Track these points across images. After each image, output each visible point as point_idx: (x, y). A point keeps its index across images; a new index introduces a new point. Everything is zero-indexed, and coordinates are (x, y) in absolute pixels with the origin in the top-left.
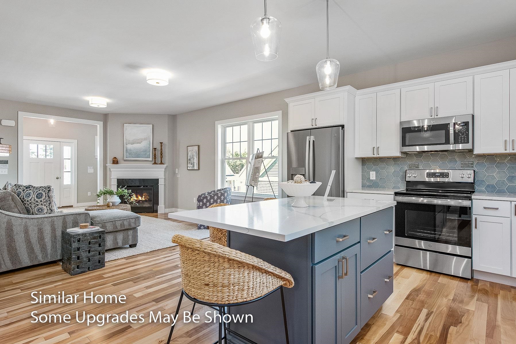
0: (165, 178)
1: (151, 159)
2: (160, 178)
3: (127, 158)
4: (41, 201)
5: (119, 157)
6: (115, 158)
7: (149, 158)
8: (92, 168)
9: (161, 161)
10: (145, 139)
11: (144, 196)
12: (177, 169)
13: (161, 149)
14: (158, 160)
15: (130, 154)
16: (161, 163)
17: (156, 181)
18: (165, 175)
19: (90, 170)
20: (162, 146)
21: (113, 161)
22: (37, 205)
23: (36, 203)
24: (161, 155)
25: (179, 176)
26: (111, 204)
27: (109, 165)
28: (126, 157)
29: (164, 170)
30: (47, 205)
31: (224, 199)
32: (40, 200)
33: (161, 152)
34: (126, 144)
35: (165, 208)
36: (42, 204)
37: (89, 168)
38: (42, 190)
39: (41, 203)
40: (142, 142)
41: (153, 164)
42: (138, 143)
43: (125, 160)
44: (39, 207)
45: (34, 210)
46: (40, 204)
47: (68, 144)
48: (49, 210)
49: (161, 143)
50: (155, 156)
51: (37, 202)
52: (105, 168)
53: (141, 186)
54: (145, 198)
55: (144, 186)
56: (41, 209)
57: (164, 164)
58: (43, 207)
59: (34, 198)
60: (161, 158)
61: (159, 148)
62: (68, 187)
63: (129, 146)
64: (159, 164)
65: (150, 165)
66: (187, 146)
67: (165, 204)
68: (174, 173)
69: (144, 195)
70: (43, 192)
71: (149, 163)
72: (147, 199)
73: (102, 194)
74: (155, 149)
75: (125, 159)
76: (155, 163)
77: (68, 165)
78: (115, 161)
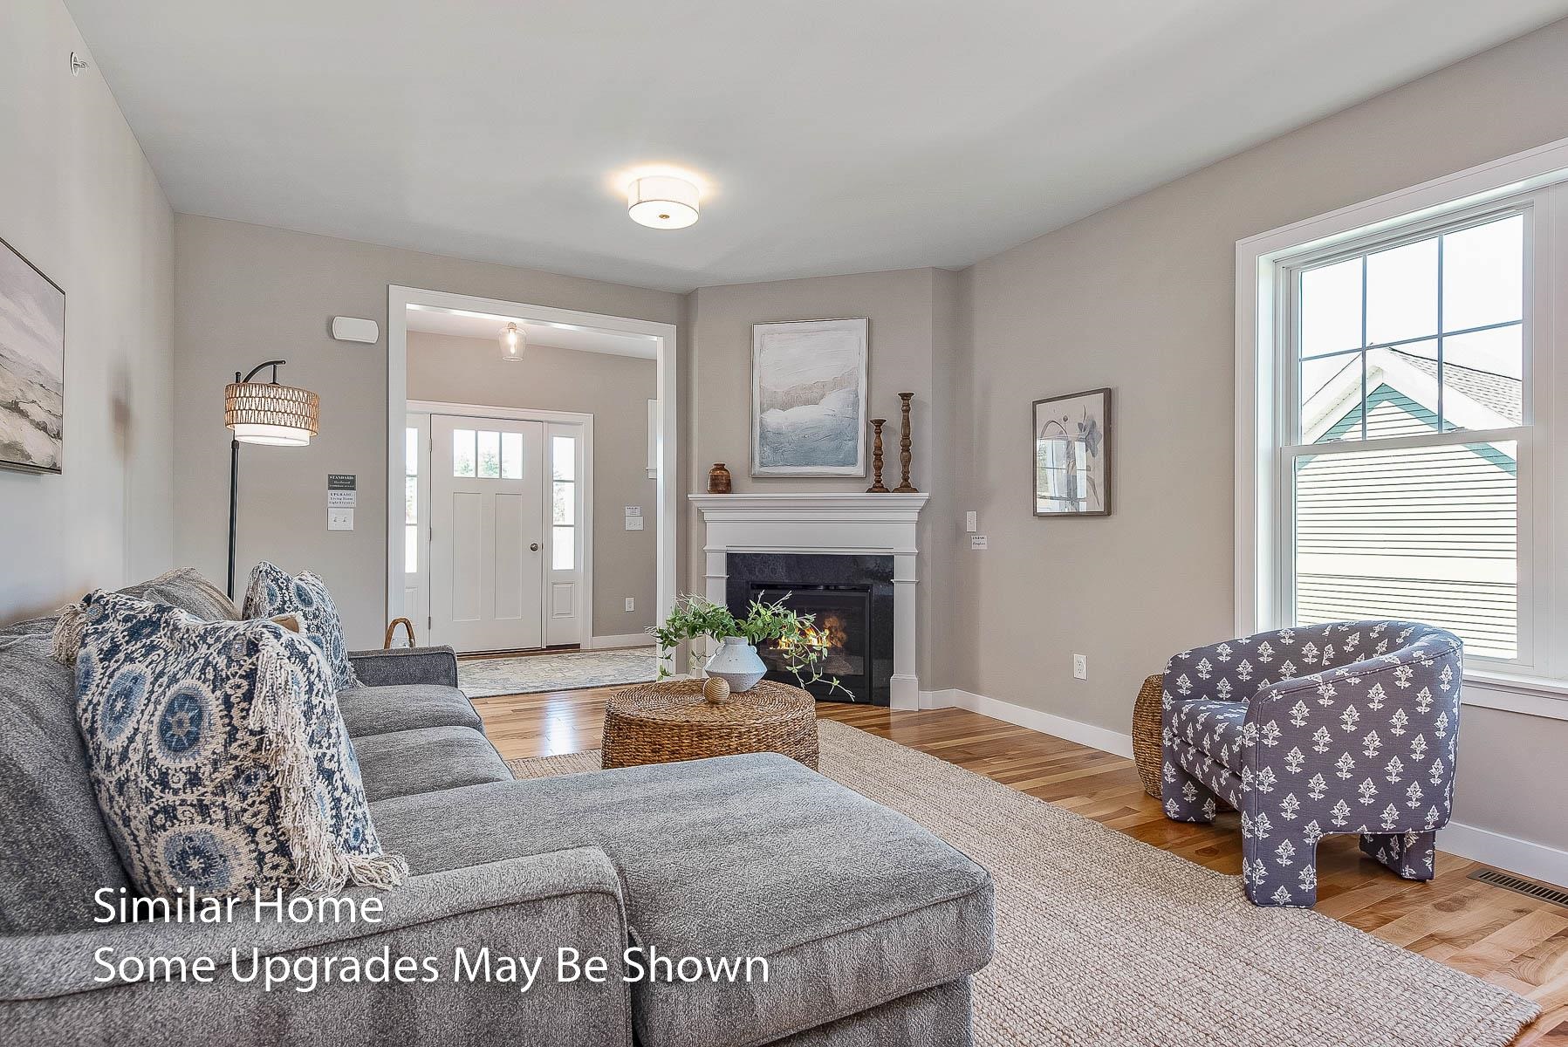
0: (918, 556)
1: (858, 470)
2: (898, 554)
3: (764, 469)
4: (194, 780)
5: (735, 465)
6: (721, 467)
7: (854, 464)
8: (638, 512)
9: (906, 479)
10: (837, 384)
11: (830, 629)
12: (971, 516)
13: (906, 424)
14: (893, 475)
15: (775, 450)
16: (906, 487)
17: (881, 569)
18: (919, 543)
19: (634, 523)
20: (908, 411)
21: (712, 480)
22: (170, 812)
23: (157, 793)
24: (906, 448)
25: (982, 545)
26: (725, 686)
27: (699, 496)
28: (762, 465)
29: (915, 516)
30: (247, 818)
31: (1436, 708)
32: (185, 764)
33: (906, 436)
34: (762, 411)
35: (922, 687)
36: (203, 809)
37: (628, 512)
38: (203, 672)
39: (191, 797)
40: (822, 397)
41: (870, 491)
42: (807, 402)
43: (757, 478)
44: (185, 829)
45: (153, 856)
46: (183, 802)
47: (567, 428)
48: (277, 859)
49: (906, 397)
50: (878, 457)
51: (163, 781)
52: (684, 510)
53: (814, 587)
54: (830, 638)
55: (827, 588)
56: (197, 852)
57: (915, 490)
58: (218, 830)
59: (146, 743)
60: (906, 462)
61: (894, 419)
62: (566, 577)
63: (775, 419)
64: (896, 490)
65: (858, 494)
66: (1035, 403)
67: (919, 671)
68: (958, 533)
69: (828, 625)
70: (205, 690)
71: (852, 485)
72: (839, 645)
73: (680, 629)
74: (879, 423)
75: (757, 469)
76: (879, 487)
77: (566, 502)
78: (721, 482)
